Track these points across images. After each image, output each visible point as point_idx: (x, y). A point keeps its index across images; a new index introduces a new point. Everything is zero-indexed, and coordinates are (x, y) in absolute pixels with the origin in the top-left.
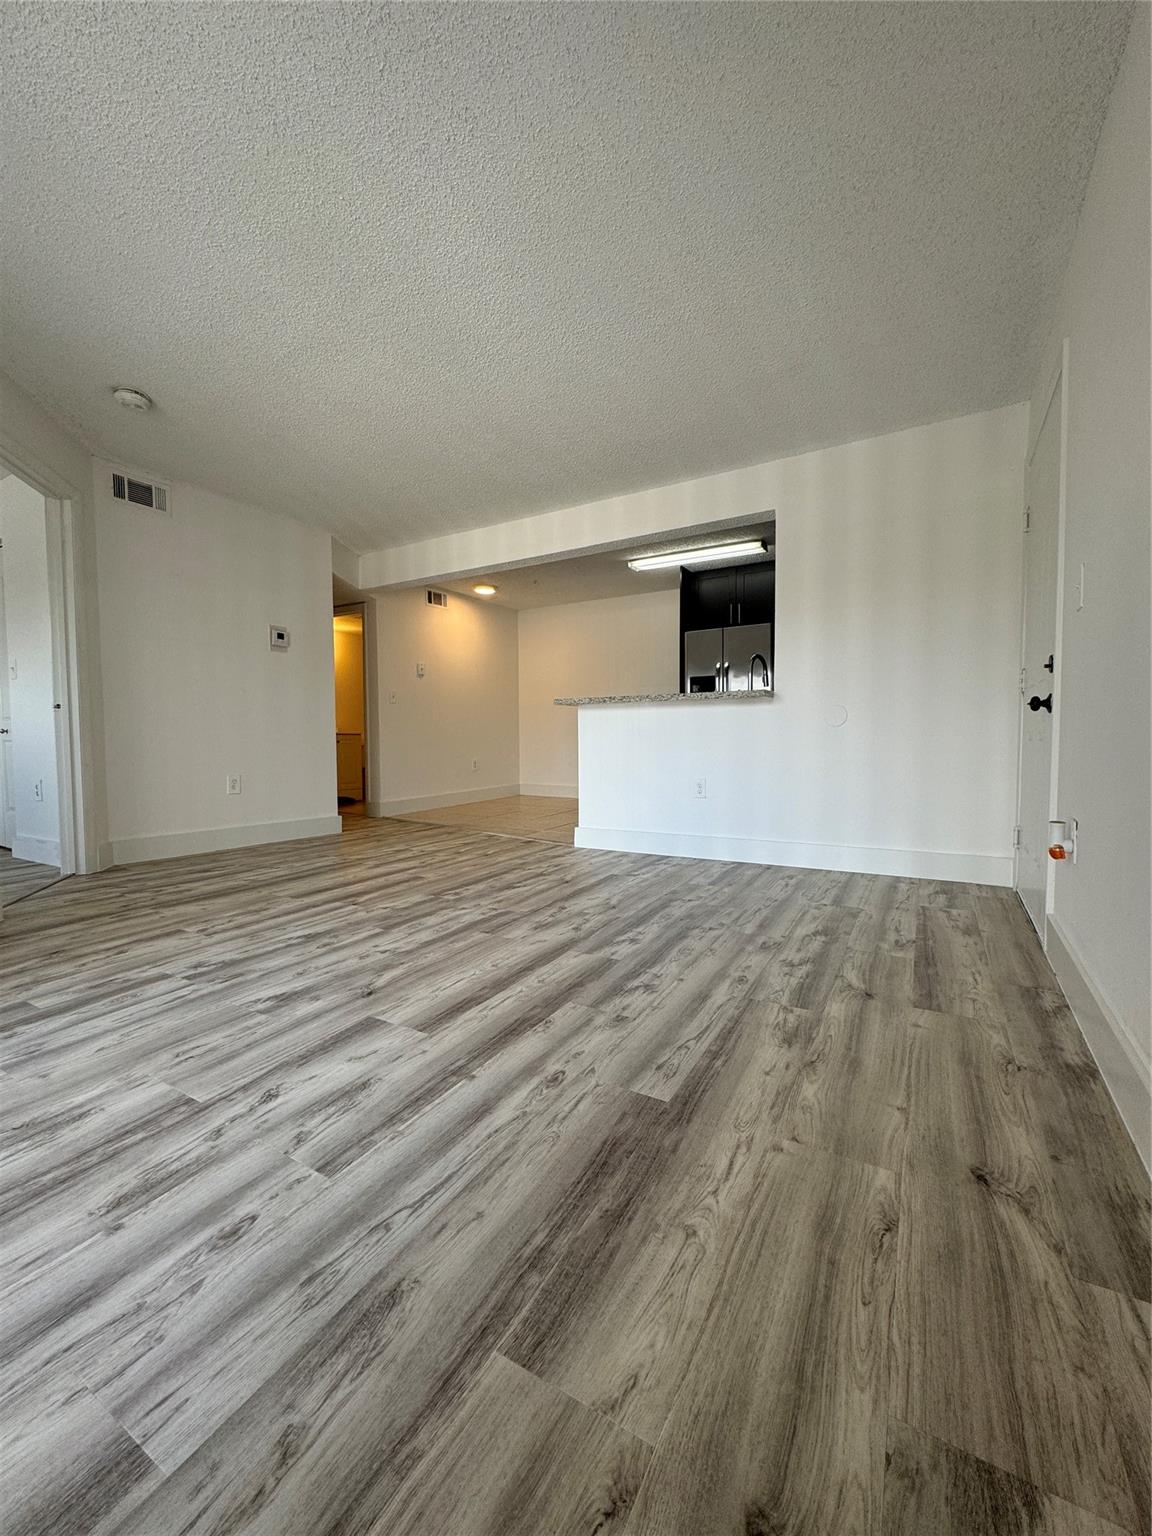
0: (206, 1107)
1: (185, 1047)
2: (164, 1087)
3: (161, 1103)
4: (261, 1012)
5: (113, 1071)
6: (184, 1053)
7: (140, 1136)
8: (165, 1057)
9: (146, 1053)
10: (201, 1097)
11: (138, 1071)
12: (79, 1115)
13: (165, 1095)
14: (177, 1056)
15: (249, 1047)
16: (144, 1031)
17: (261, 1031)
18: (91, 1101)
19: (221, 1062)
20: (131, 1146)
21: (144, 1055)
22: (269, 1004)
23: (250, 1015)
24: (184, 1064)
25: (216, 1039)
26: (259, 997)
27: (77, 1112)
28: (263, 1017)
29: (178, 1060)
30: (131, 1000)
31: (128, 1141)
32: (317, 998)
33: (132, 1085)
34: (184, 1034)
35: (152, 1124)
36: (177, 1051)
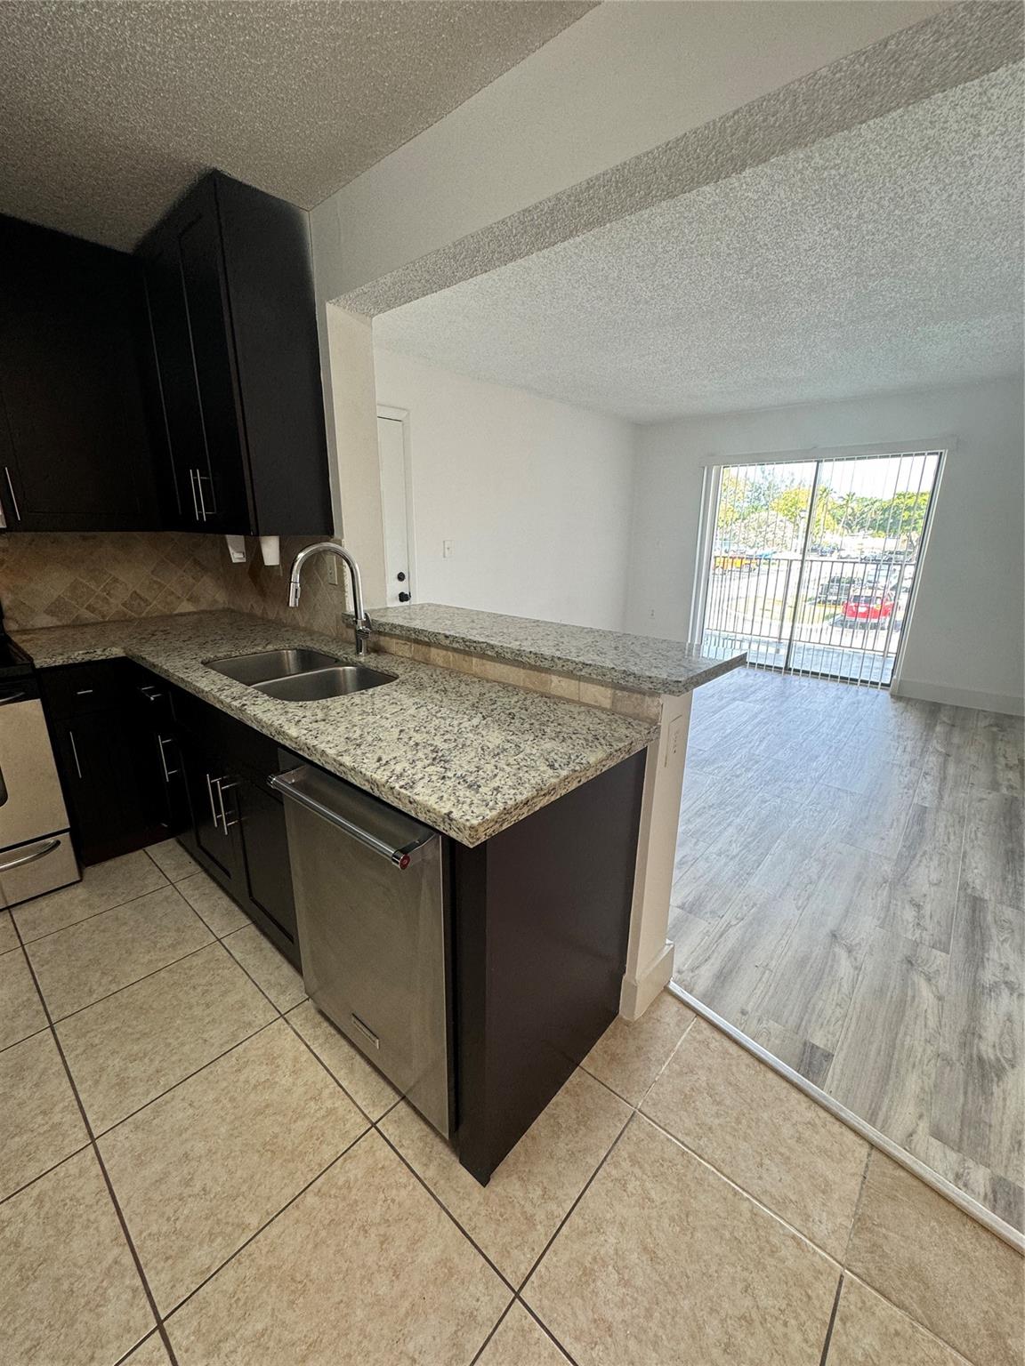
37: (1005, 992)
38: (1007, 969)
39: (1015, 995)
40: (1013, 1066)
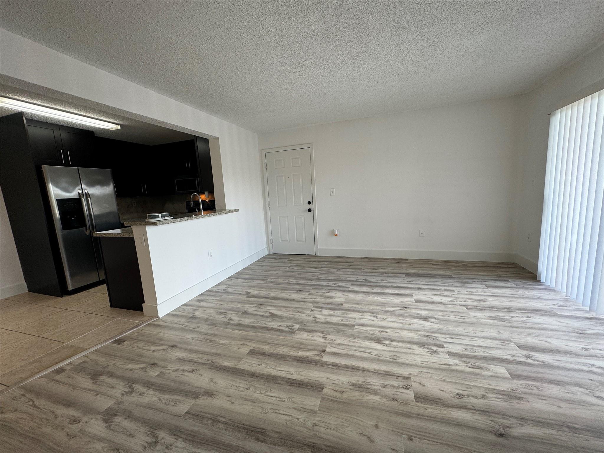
0: (464, 306)
1: (461, 320)
2: (471, 313)
3: (472, 311)
4: (435, 318)
5: (481, 324)
6: (462, 319)
7: (479, 308)
8: (467, 320)
9: (471, 324)
10: (464, 308)
11: (475, 320)
12: (490, 318)
13: (471, 312)
14: (464, 319)
15: (447, 312)
16: (469, 331)
17: (440, 313)
18: (487, 319)
19: (456, 312)
20: (481, 307)
21: (472, 324)
22: (430, 320)
23: (439, 319)
24: (464, 316)
25: (452, 318)
26: (431, 323)
27: (491, 318)
28: (436, 317)
29: (464, 318)
30: (469, 348)
31: (481, 308)
32: (418, 314)
33: (477, 318)
34: (458, 324)
35: (476, 308)
36: (463, 320)
37: (149, 440)
38: (167, 448)
39: (146, 445)
40: (106, 427)
